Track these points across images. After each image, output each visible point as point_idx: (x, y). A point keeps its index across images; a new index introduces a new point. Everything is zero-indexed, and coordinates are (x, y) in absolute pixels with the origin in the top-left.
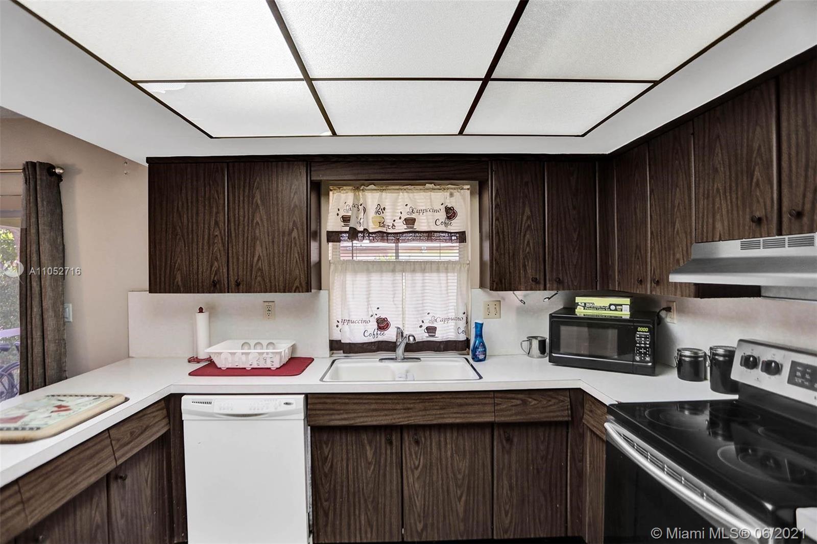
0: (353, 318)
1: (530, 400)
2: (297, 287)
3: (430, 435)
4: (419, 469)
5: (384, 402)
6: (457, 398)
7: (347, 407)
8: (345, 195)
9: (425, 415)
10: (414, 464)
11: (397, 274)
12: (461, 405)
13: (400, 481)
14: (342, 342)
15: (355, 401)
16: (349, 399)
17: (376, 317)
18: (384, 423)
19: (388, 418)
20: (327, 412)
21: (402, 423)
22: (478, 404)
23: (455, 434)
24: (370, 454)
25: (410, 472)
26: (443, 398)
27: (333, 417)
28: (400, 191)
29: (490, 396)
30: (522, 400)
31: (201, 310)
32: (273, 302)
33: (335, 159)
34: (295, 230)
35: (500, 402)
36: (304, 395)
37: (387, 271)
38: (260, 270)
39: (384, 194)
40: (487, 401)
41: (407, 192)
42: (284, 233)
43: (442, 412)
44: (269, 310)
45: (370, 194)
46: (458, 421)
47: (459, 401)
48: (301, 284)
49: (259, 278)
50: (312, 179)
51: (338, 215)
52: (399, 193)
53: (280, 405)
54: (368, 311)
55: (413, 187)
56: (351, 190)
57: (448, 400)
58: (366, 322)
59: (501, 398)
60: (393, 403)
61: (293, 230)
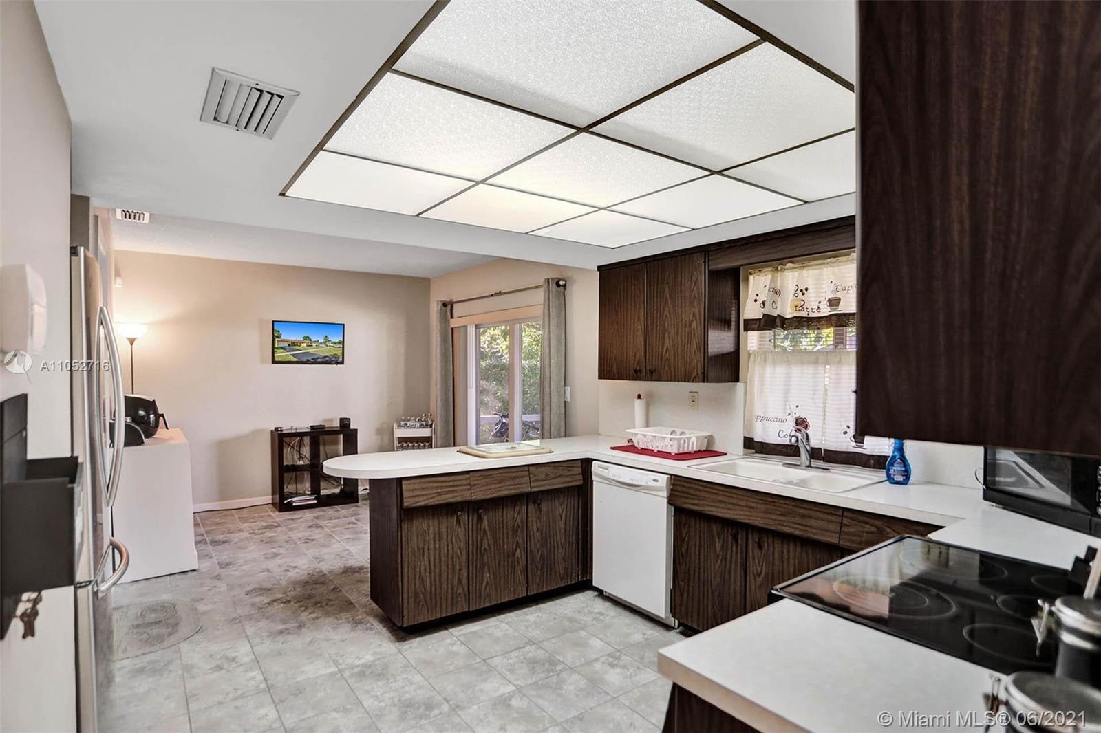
0: (771, 415)
1: (888, 530)
2: (695, 377)
3: (773, 542)
4: (762, 575)
5: (729, 495)
6: (800, 507)
7: (698, 493)
8: (764, 278)
9: (765, 518)
10: (757, 570)
11: (820, 366)
12: (803, 516)
13: (743, 584)
14: (755, 440)
15: (708, 490)
16: (702, 486)
17: (795, 416)
18: (727, 516)
19: (730, 512)
20: (684, 495)
21: (742, 521)
22: (823, 520)
23: (799, 549)
24: (718, 545)
25: (752, 577)
26: (785, 504)
27: (687, 501)
28: (823, 266)
29: (838, 513)
30: (878, 528)
31: (639, 397)
32: (697, 392)
33: (744, 242)
34: (694, 321)
35: (849, 524)
36: (669, 476)
37: (809, 363)
38: (668, 359)
39: (805, 272)
40: (833, 518)
41: (830, 266)
42: (686, 325)
43: (782, 518)
44: (694, 400)
45: (791, 273)
46: (797, 533)
47: (801, 511)
48: (697, 374)
49: (667, 368)
50: (710, 268)
51: (756, 301)
52: (822, 268)
53: (650, 481)
54: (785, 409)
55: (835, 259)
56: (770, 271)
57: (791, 507)
58: (781, 420)
59: (852, 519)
60: (738, 498)
61: (692, 321)
